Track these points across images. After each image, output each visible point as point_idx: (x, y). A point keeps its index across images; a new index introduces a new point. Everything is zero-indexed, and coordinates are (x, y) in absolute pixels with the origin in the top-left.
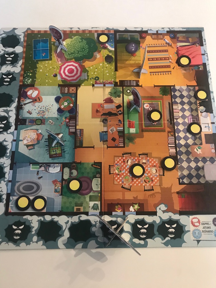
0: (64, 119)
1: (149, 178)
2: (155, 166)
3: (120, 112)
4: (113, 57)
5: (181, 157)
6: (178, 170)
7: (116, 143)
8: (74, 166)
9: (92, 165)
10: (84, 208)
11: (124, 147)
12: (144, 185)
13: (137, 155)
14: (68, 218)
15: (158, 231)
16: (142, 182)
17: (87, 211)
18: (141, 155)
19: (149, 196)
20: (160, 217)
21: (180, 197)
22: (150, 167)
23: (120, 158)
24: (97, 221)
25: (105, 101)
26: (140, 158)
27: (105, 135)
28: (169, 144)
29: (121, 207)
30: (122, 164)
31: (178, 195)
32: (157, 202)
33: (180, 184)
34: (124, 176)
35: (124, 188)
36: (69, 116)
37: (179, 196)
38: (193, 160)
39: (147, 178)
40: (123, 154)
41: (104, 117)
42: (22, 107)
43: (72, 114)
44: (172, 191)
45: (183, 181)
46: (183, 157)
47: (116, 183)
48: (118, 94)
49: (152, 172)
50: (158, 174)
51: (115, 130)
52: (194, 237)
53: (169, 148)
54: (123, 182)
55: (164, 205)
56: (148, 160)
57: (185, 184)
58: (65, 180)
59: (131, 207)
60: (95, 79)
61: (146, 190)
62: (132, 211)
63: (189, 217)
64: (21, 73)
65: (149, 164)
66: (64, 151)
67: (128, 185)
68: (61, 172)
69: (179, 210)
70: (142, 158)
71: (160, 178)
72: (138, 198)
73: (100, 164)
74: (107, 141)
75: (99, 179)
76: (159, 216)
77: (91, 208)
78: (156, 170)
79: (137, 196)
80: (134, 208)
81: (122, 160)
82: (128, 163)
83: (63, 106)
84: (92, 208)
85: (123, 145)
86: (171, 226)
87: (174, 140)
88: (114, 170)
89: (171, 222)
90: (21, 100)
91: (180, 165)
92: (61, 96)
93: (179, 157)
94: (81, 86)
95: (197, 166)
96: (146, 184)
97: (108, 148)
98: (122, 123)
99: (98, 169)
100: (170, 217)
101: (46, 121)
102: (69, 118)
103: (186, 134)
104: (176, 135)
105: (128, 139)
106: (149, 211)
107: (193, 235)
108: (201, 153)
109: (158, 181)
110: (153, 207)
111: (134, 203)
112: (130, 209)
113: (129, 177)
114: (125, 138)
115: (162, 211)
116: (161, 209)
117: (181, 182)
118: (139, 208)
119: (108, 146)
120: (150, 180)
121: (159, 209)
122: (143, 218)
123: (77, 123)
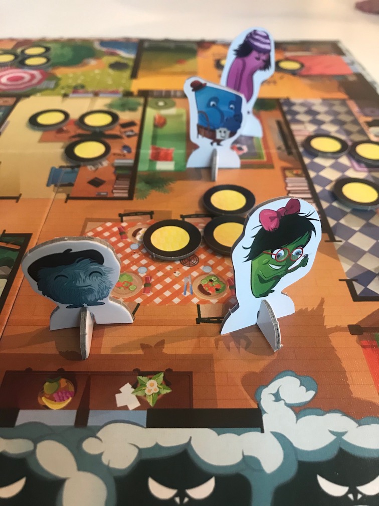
1: (218, 280)
3: (130, 133)
4: (131, 64)
5: (342, 221)
6: (340, 257)
7: (103, 190)
11: (130, 198)
12: (195, 301)
13: (176, 217)
18: (189, 216)
20: (280, 437)
21: (372, 347)
23: (109, 224)
27: (69, 173)
29: (72, 389)
30: (114, 239)
31: (355, 337)
33: (356, 298)
37: (365, 343)
39: (211, 281)
40: (121, 216)
44: (329, 323)
45: (366, 290)
46: (346, 221)
48: (131, 106)
51: (106, 163)
55: (297, 381)
57: (377, 298)
59: (127, 389)
60: (75, 87)
61: (208, 320)
62: (125, 408)
72: (167, 350)
73: (25, 239)
74: (71, 185)
75: (3, 282)
76: (272, 433)
79: (163, 341)
80: (140, 394)
81: (115, 229)
82: (138, 237)
85: (126, 195)
91: (344, 241)
93: (332, 222)
96: (205, 297)
97: (69, 201)
98: (134, 151)
99: (10, 252)
100: (339, 435)
104: (312, 174)
105: (147, 183)
106: (219, 407)
110: (242, 388)
111: (142, 369)
112: (117, 396)
113: (134, 277)
114: (138, 179)
115: (291, 406)
116: (282, 398)
117: (358, 292)
118: (169, 391)
119: (71, 196)
120: (222, 286)
121: (273, 398)
122: (185, 441)
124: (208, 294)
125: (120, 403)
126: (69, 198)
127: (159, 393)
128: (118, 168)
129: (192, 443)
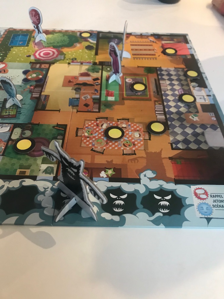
0: (28, 86)
1: (130, 142)
2: (138, 131)
3: (97, 84)
4: (95, 46)
5: (173, 123)
6: (170, 135)
7: (89, 108)
8: (29, 127)
9: (54, 127)
10: (32, 171)
11: (99, 112)
12: (122, 148)
13: (116, 120)
14: (4, 182)
15: (142, 203)
16: (120, 146)
17: (34, 174)
18: (120, 119)
19: (130, 161)
20: (145, 185)
21: (175, 163)
22: (131, 131)
23: (93, 122)
24: (48, 188)
25: (80, 75)
26: (119, 123)
27: (76, 101)
28: (156, 111)
29: (87, 172)
30: (95, 127)
31: (170, 160)
32: (140, 167)
33: (173, 149)
34: (96, 139)
35: (94, 151)
36: (35, 84)
37: (173, 162)
38: (188, 126)
39: (127, 142)
40: (97, 119)
41: (77, 86)
43: (39, 83)
44: (163, 156)
45: (177, 146)
46: (174, 123)
47: (83, 145)
48: (97, 70)
49: (135, 137)
50: (142, 139)
51: (89, 97)
52: (200, 213)
53: (157, 115)
54: (93, 145)
55: (151, 172)
56: (129, 125)
57: (179, 149)
58: (13, 140)
59: (103, 172)
60: (72, 59)
61: (126, 154)
62: (103, 177)
63: (190, 187)
65: (130, 128)
66: (20, 113)
67: (101, 148)
68: (10, 132)
69: (173, 177)
70: (122, 123)
71: (144, 142)
72: (114, 162)
73: (65, 126)
74: (77, 106)
75: (61, 141)
76: (143, 184)
77: (41, 171)
78: (140, 135)
79: (113, 160)
80: (107, 174)
81: (95, 124)
82: (103, 127)
83: (31, 77)
84: (43, 172)
85: (98, 111)
86: (163, 198)
87: (162, 108)
88: (83, 133)
89: (162, 192)
91: (172, 130)
92: (30, 70)
93: (169, 123)
94: (55, 64)
95: (194, 132)
96: (125, 148)
97: (78, 112)
98: (99, 92)
99: (61, 131)
100: (161, 186)
103: (177, 103)
104: (165, 104)
105: (105, 106)
106: (129, 178)
107: (199, 210)
108: (198, 120)
109: (142, 145)
110: (135, 173)
111: (107, 167)
112: (100, 174)
113: (103, 140)
114: (101, 104)
115: (149, 178)
116: (147, 176)
117: (174, 147)
118: (115, 173)
119: (78, 110)
120: (131, 144)
121: (144, 176)
122: (120, 185)
123: (43, 90)
124: (126, 146)
125: (101, 176)
126: (78, 111)
127: (112, 174)
128: (94, 99)
129: (121, 186)
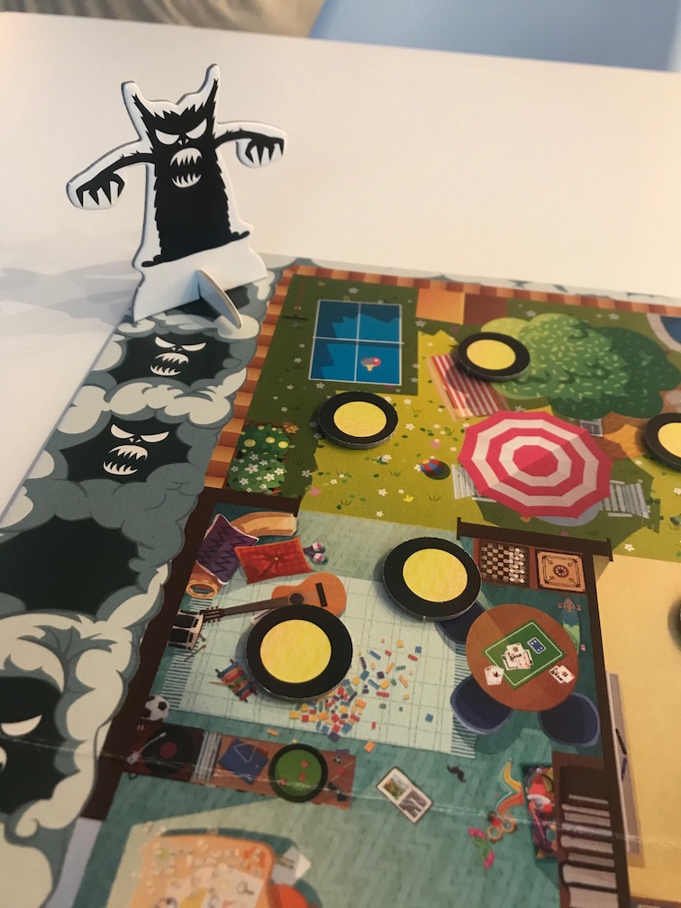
0: (508, 779)
36: (549, 760)
42: (192, 630)
43: (571, 750)
64: (225, 429)
83: (501, 672)
90: (192, 582)
94: (615, 557)
101: (359, 772)
102: (550, 773)
123: (628, 837)
